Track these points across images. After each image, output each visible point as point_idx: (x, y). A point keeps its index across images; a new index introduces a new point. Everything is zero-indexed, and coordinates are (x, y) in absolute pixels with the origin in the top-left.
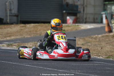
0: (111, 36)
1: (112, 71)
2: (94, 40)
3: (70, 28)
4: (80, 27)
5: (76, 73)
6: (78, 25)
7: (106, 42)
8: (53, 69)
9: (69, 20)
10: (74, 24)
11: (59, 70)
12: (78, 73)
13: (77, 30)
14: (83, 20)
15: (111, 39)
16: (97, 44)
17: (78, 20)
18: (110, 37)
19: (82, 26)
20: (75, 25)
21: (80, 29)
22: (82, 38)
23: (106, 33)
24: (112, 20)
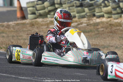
0: (28, 24)
2: (7, 29)
7: (27, 33)
15: (30, 28)
16: (15, 35)
18: (28, 26)
23: (17, 20)
24: (27, 3)
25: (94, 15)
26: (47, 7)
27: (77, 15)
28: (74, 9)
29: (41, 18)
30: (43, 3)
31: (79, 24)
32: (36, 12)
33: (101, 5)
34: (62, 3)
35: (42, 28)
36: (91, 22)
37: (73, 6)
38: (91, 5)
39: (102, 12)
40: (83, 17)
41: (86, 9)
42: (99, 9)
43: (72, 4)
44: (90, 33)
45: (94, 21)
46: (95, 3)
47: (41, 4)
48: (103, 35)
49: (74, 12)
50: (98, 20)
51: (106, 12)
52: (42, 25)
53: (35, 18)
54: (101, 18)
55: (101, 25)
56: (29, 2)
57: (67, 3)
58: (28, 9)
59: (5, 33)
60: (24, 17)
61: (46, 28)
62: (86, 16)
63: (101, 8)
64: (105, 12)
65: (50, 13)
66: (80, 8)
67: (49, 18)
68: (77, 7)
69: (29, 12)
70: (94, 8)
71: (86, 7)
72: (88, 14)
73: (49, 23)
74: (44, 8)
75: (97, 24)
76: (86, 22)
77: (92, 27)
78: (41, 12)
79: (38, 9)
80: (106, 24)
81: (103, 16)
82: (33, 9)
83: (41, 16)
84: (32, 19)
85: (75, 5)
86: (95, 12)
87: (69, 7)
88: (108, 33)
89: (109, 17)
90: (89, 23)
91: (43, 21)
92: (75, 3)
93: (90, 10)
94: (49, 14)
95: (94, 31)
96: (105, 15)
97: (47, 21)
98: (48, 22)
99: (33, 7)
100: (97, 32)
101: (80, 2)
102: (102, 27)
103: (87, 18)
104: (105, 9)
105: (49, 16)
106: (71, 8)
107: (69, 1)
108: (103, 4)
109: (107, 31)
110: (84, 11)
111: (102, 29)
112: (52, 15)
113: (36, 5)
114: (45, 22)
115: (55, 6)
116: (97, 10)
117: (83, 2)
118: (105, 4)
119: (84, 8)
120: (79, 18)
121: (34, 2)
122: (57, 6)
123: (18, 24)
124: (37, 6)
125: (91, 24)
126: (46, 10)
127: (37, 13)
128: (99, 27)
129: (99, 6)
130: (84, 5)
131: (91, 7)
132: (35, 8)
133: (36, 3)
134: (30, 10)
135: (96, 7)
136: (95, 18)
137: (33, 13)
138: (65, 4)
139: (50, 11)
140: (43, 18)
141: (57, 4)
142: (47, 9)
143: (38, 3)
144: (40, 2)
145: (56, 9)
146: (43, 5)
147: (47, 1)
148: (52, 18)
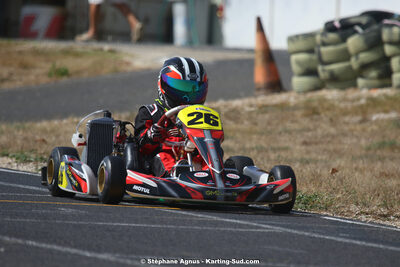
23: (256, 93)
24: (291, 39)
26: (357, 54)
29: (336, 88)
30: (344, 40)
32: (320, 68)
35: (347, 123)
47: (334, 43)
52: (345, 113)
53: (317, 88)
56: (297, 36)
58: (294, 58)
59: (232, 138)
60: (276, 85)
61: (361, 122)
65: (364, 73)
67: (363, 87)
69: (296, 68)
73: (368, 105)
74: (345, 56)
78: (335, 67)
79: (325, 58)
82: (310, 60)
83: (335, 80)
84: (305, 92)
91: (345, 100)
94: (362, 77)
97: (359, 99)
98: (363, 101)
99: (310, 51)
105: (361, 82)
113: (319, 46)
114: (353, 101)
115: (383, 50)
121: (311, 35)
122: (388, 50)
123: (264, 109)
124: (324, 50)
126: (354, 63)
127: (324, 71)
132: (314, 57)
133: (318, 38)
134: (299, 63)
137: (310, 72)
139: (365, 67)
140: (343, 88)
141: (391, 43)
142: (357, 58)
143: (325, 39)
144: (332, 36)
145: (387, 59)
146: (341, 47)
147: (356, 32)
148: (371, 87)
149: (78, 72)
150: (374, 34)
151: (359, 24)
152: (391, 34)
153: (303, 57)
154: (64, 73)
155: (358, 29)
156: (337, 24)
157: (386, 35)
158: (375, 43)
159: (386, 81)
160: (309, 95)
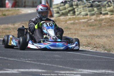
1: (61, 59)
3: (10, 13)
4: (21, 11)
5: (27, 62)
6: (18, 10)
8: (3, 58)
9: (8, 3)
10: (14, 9)
11: (9, 58)
12: (29, 62)
13: (17, 14)
14: (22, 4)
17: (17, 4)
19: (22, 11)
20: (16, 10)
21: (20, 13)
22: (23, 22)
25: (101, 13)
26: (68, 8)
27: (89, 13)
28: (86, 9)
30: (65, 5)
31: (88, 20)
32: (60, 12)
33: (105, 5)
34: (78, 4)
36: (98, 18)
37: (86, 6)
38: (99, 6)
39: (106, 11)
40: (93, 15)
41: (95, 9)
42: (105, 8)
43: (85, 5)
44: (94, 27)
45: (101, 17)
46: (101, 4)
47: (63, 6)
48: (103, 28)
49: (86, 11)
50: (104, 17)
51: (110, 10)
53: (59, 16)
54: (106, 15)
55: (105, 20)
57: (81, 5)
62: (95, 14)
63: (106, 8)
64: (108, 10)
66: (90, 8)
67: (69, 16)
68: (89, 7)
69: (55, 12)
70: (101, 8)
71: (95, 7)
72: (97, 12)
74: (65, 9)
75: (102, 20)
76: (94, 18)
77: (98, 22)
78: (63, 11)
79: (61, 9)
80: (108, 19)
81: (107, 14)
82: (58, 10)
83: (63, 14)
84: (57, 17)
85: (87, 6)
86: (102, 11)
87: (83, 7)
88: (108, 26)
89: (112, 15)
90: (96, 19)
91: (64, 18)
92: (87, 4)
93: (98, 9)
94: (69, 13)
95: (98, 25)
96: (109, 13)
98: (67, 19)
99: (58, 8)
100: (100, 26)
101: (91, 4)
102: (105, 22)
103: (96, 15)
104: (108, 9)
105: (69, 14)
106: (84, 8)
107: (83, 3)
108: (107, 5)
109: (107, 24)
110: (94, 10)
111: (104, 24)
112: (71, 14)
114: (65, 19)
115: (73, 7)
116: (103, 9)
117: (93, 3)
118: (109, 5)
119: (93, 8)
120: (90, 16)
121: (58, 4)
122: (74, 7)
125: (97, 20)
126: (67, 10)
128: (103, 22)
129: (104, 6)
130: (94, 5)
131: (99, 7)
132: (58, 9)
133: (59, 5)
134: (55, 11)
135: (102, 7)
136: (102, 15)
137: (58, 13)
138: (80, 5)
139: (70, 11)
140: (65, 16)
141: (75, 5)
142: (68, 9)
144: (62, 4)
145: (74, 9)
146: (64, 7)
147: (67, 3)
148: (71, 16)
149: (8, 15)
150: (71, 3)
151: (68, 1)
152: (75, 3)
153: (56, 9)
154: (5, 15)
155: (68, 2)
156: (64, 2)
157: (74, 3)
158: (71, 6)
159: (74, 14)
160: (58, 18)
